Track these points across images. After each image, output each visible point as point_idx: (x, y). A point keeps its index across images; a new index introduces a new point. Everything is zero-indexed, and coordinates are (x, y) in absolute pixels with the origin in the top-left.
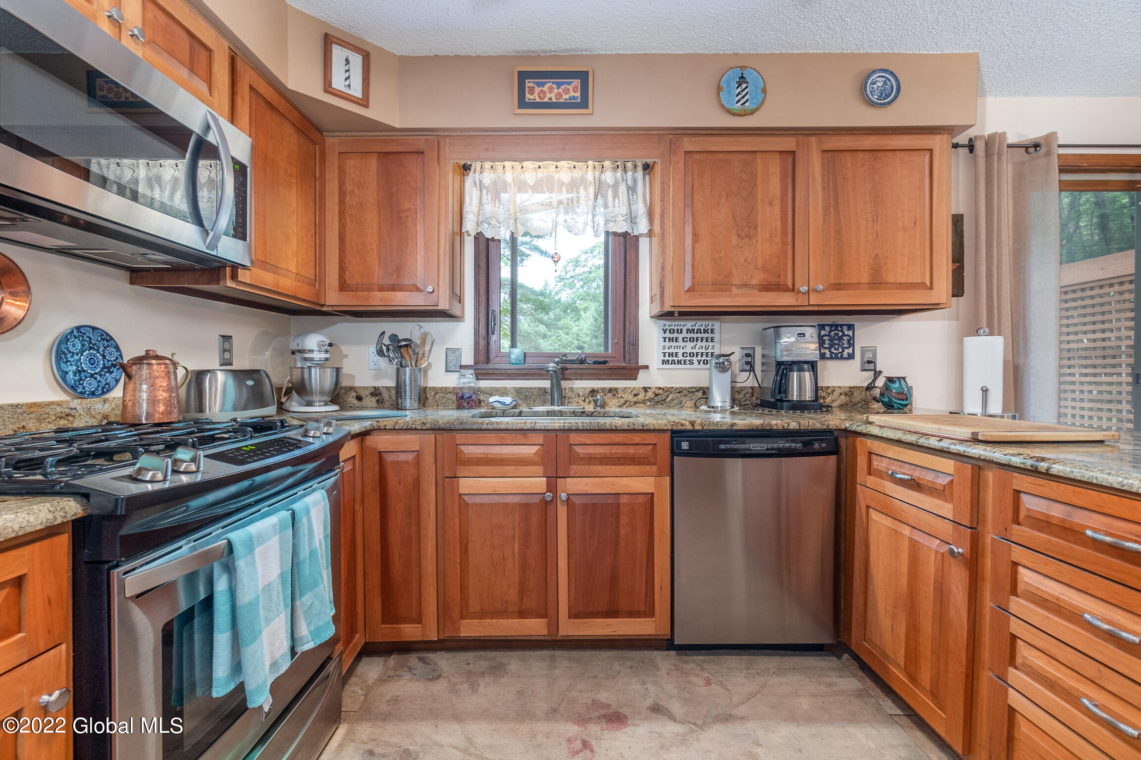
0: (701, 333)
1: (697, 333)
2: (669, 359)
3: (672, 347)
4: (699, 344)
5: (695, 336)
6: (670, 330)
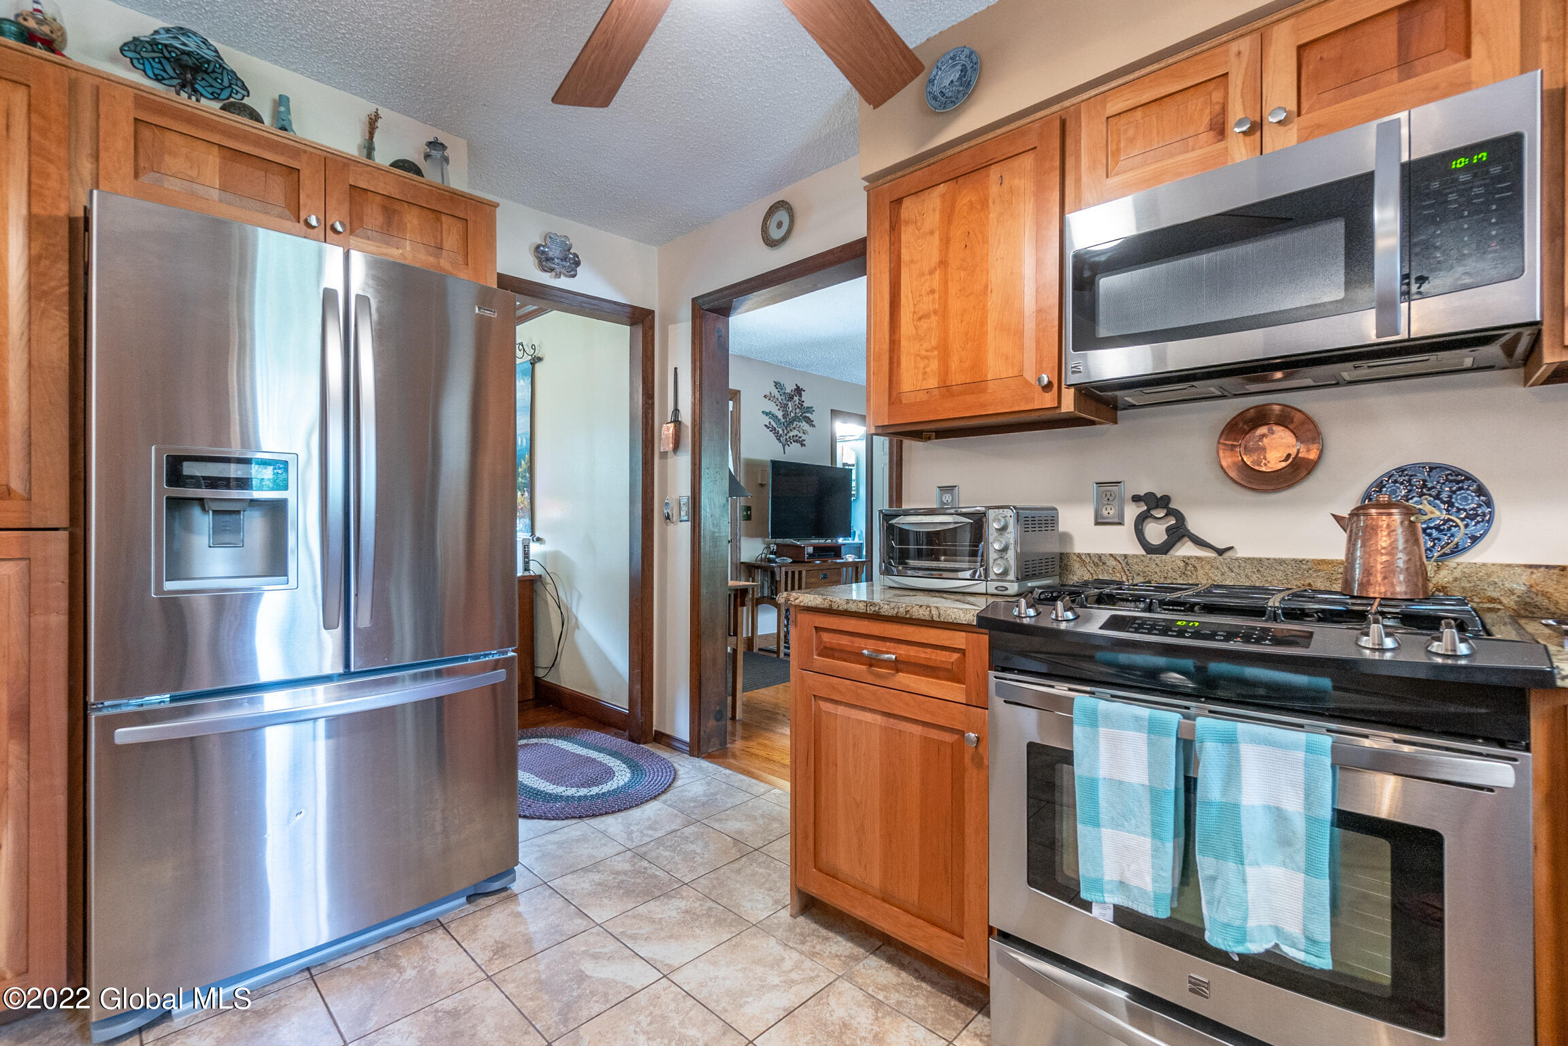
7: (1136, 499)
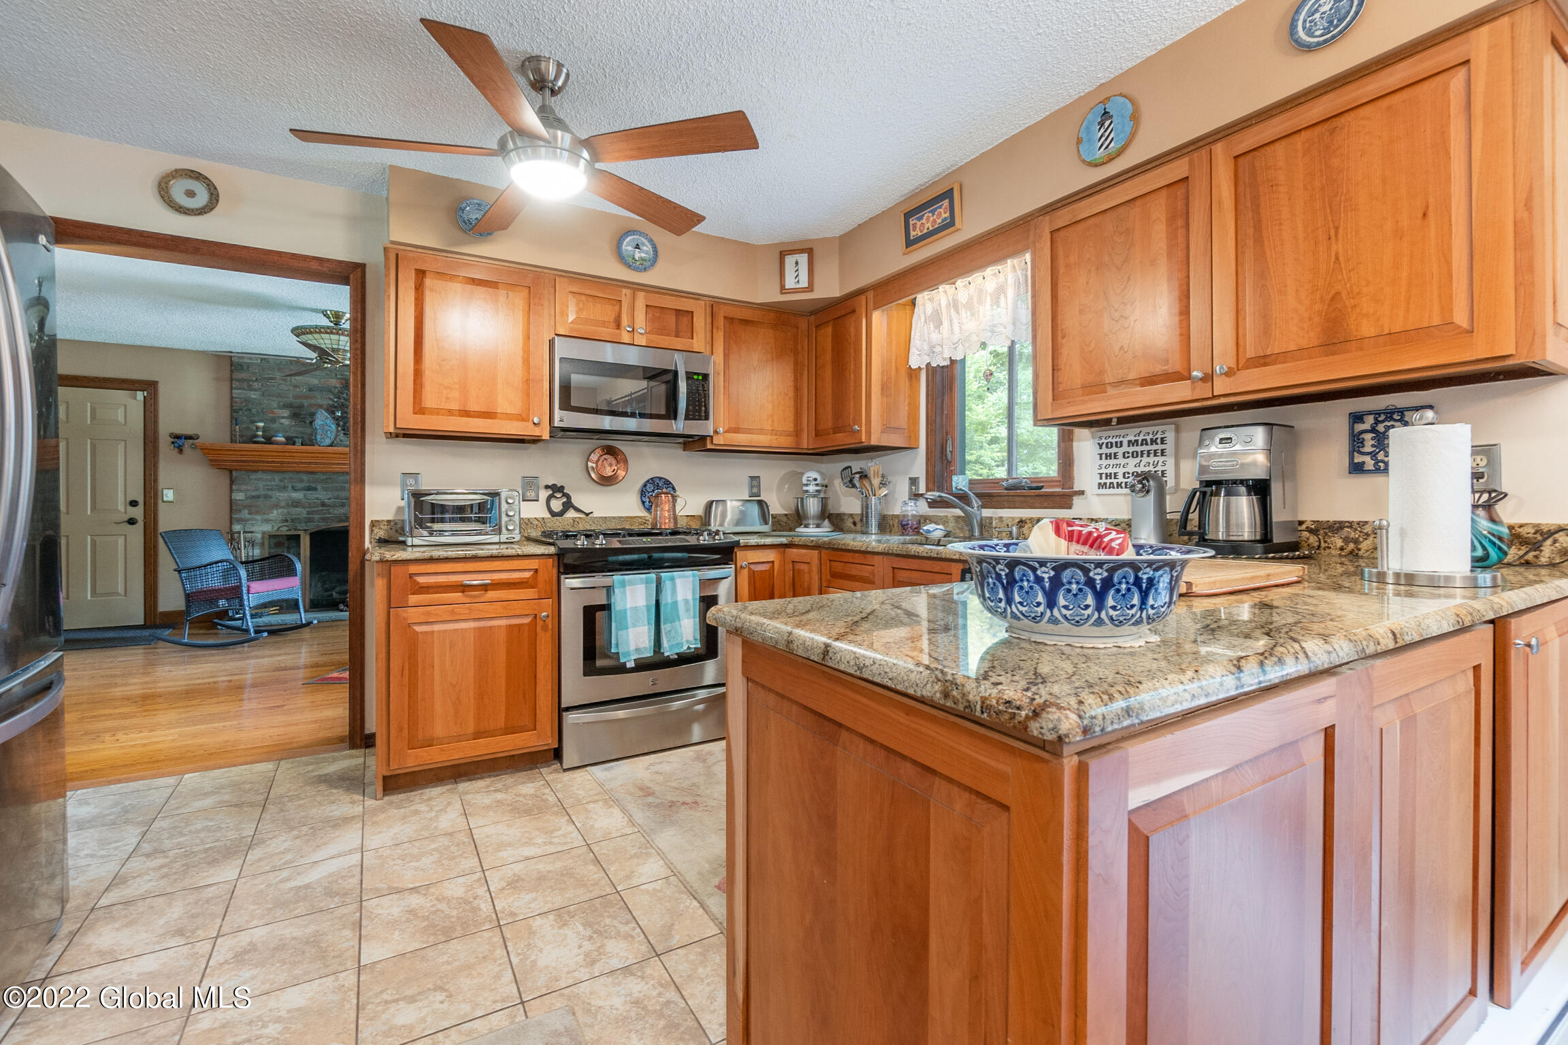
0: (1147, 444)
1: (1142, 445)
2: (1107, 482)
3: (1110, 466)
4: (1145, 459)
5: (1139, 449)
6: (1107, 444)
7: (547, 487)
